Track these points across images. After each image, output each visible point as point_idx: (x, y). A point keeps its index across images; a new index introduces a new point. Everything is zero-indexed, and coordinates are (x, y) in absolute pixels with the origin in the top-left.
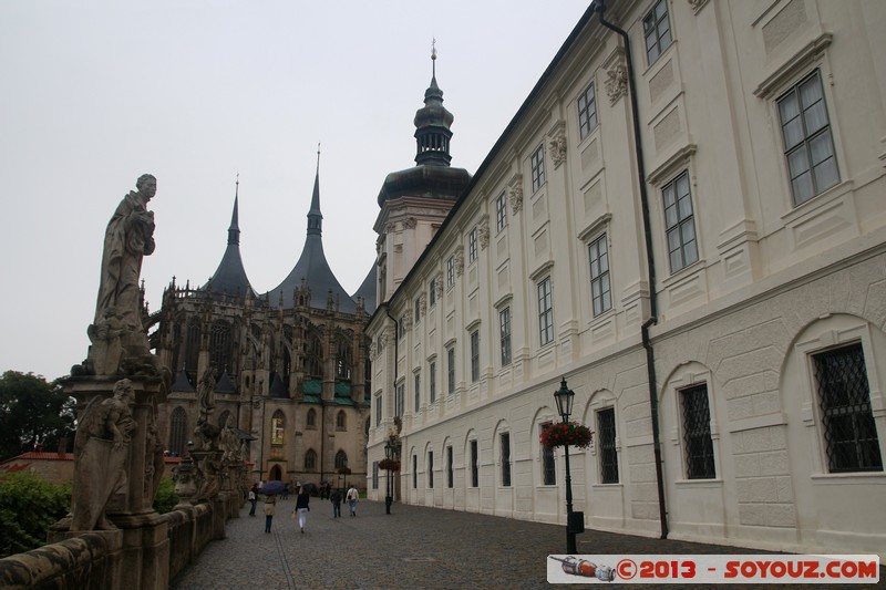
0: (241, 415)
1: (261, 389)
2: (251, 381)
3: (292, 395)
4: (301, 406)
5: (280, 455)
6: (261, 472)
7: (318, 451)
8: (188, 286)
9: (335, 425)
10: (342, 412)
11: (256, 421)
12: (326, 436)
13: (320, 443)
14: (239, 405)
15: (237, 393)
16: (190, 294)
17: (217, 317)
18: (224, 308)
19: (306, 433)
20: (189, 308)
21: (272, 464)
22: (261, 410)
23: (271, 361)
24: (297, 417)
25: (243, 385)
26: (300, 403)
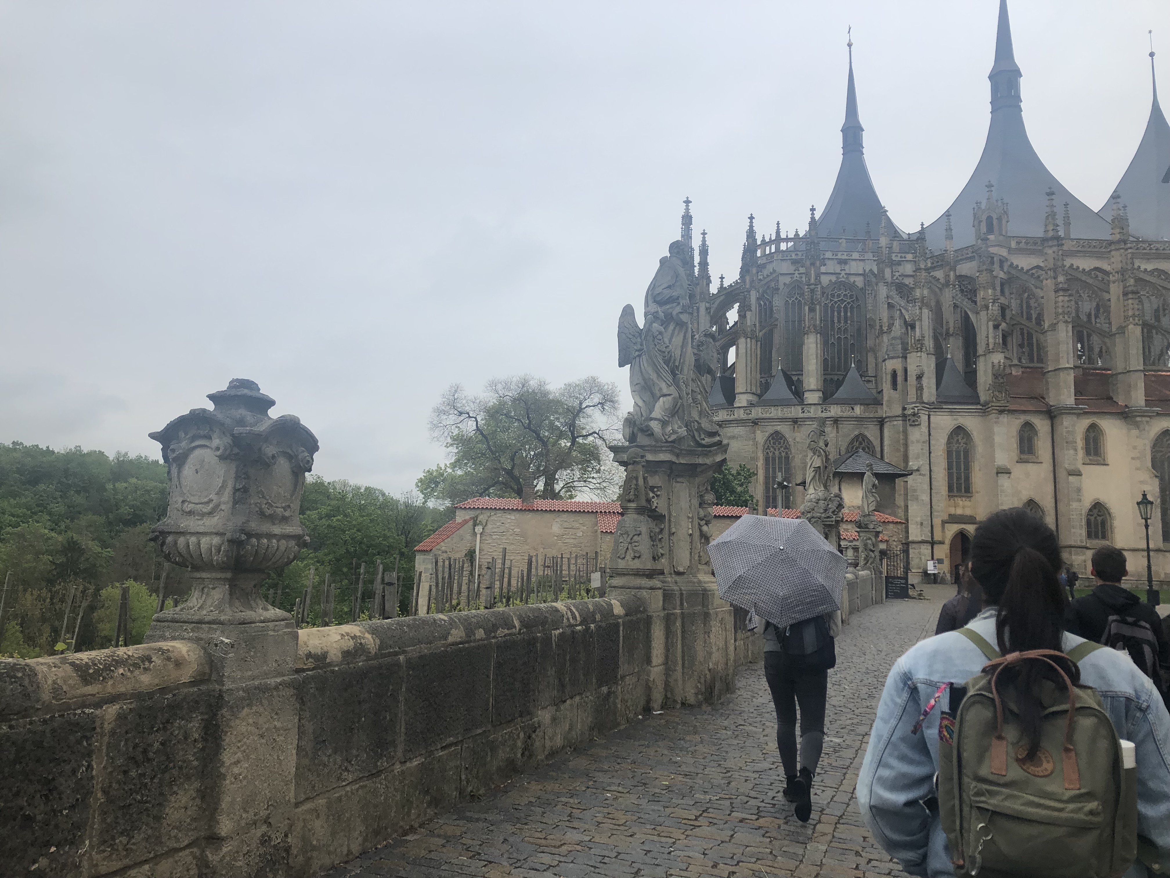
0: (886, 442)
1: (920, 389)
2: (900, 379)
3: (983, 398)
4: (1004, 419)
5: (968, 512)
6: (932, 543)
7: (1047, 503)
8: (778, 232)
9: (1081, 453)
10: (1093, 427)
11: (914, 449)
12: (1062, 474)
13: (1050, 488)
14: (881, 422)
15: (877, 402)
16: (783, 246)
17: (833, 278)
18: (844, 262)
19: (1018, 470)
20: (786, 267)
21: (953, 529)
22: (924, 428)
23: (936, 339)
24: (997, 439)
25: (886, 387)
26: (1001, 412)
